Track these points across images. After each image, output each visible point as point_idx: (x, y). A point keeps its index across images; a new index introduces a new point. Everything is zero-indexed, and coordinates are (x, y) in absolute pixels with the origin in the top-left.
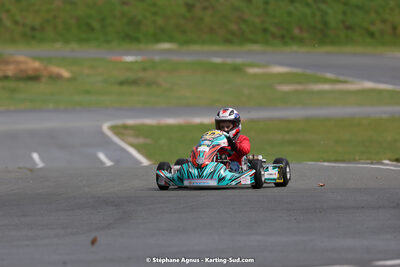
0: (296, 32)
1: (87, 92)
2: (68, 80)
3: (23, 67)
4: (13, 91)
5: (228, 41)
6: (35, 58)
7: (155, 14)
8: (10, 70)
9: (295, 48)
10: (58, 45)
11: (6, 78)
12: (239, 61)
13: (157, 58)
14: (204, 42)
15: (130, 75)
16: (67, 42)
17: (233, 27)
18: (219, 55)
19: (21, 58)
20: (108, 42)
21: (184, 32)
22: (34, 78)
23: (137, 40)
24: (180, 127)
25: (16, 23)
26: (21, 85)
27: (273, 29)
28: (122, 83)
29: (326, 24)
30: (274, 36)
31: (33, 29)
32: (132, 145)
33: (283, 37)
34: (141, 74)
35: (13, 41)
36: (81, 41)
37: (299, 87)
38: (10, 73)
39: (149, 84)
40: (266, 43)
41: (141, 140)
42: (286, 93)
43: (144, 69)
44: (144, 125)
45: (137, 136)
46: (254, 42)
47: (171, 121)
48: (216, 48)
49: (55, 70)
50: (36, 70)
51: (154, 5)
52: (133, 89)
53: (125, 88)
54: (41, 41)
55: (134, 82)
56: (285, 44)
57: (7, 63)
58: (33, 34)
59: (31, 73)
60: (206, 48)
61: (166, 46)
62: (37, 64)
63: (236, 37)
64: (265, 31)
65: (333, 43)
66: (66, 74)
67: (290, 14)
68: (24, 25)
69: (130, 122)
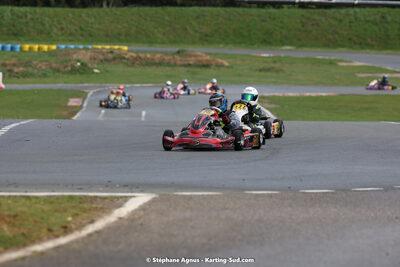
0: (369, 41)
1: (240, 75)
2: (228, 67)
3: (200, 58)
4: (194, 73)
5: (326, 46)
6: (207, 54)
7: (282, 28)
8: (192, 61)
9: (368, 51)
10: (221, 46)
11: (189, 65)
12: (333, 58)
13: (282, 55)
14: (312, 46)
15: (267, 66)
16: (227, 44)
17: (330, 37)
18: (320, 54)
19: (199, 53)
20: (253, 45)
21: (299, 40)
22: (206, 66)
23: (270, 44)
24: (297, 99)
25: (196, 31)
26: (199, 70)
27: (355, 38)
28: (260, 70)
29: (388, 36)
30: (355, 43)
31: (207, 35)
32: (267, 109)
33: (360, 44)
34: (273, 65)
35: (194, 43)
36: (235, 43)
37: (370, 75)
38: (191, 63)
39: (277, 71)
40: (351, 47)
41: (273, 106)
42: (362, 78)
43: (275, 62)
44: (274, 96)
45: (271, 103)
46: (343, 46)
47: (291, 94)
48: (319, 50)
49: (220, 61)
50: (207, 60)
51: (281, 22)
52: (269, 74)
53: (263, 73)
54: (210, 43)
55: (268, 70)
56: (363, 48)
57: (190, 56)
58: (206, 39)
59: (205, 63)
60: (313, 50)
61: (288, 48)
62: (208, 57)
63: (332, 43)
64: (350, 39)
65: (391, 48)
66: (227, 64)
67: (366, 30)
68: (201, 33)
69: (266, 94)
